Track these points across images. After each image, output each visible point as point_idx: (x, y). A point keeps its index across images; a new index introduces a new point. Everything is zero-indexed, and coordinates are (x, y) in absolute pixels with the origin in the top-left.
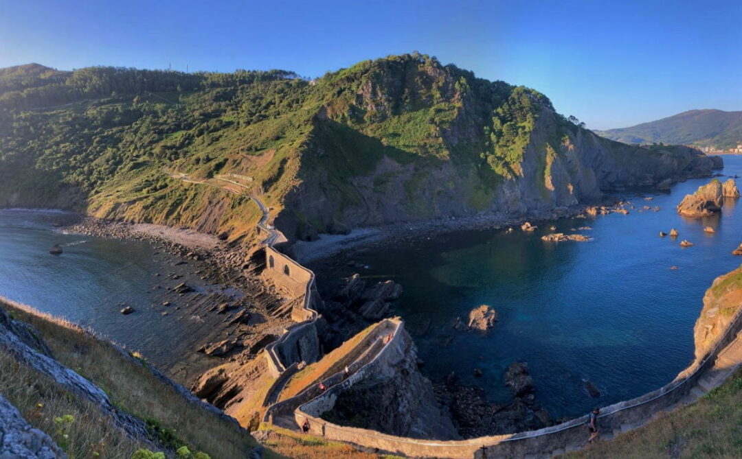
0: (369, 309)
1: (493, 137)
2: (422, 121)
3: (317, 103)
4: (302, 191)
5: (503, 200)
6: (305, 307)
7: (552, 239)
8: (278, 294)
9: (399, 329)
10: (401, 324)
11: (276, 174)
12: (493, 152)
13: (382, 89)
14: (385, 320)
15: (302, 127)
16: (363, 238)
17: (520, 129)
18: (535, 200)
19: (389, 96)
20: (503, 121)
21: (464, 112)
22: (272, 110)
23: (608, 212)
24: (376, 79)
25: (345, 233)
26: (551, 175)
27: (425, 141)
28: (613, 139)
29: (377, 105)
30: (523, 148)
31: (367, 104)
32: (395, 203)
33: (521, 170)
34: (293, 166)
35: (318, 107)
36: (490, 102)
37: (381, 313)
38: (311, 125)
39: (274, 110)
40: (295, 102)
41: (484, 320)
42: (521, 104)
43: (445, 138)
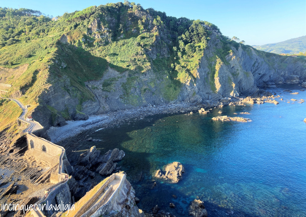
0: (103, 168)
1: (179, 54)
2: (132, 44)
3: (60, 33)
4: (52, 92)
5: (186, 94)
6: (59, 173)
7: (219, 119)
8: (39, 167)
9: (123, 179)
10: (124, 176)
11: (30, 81)
12: (179, 63)
13: (104, 25)
14: (113, 174)
15: (49, 49)
16: (98, 122)
17: (197, 47)
18: (207, 93)
19: (109, 29)
20: (186, 43)
21: (159, 38)
22: (23, 36)
23: (262, 102)
24: (101, 19)
25: (84, 119)
26: (219, 76)
27: (135, 57)
28: (267, 51)
29: (102, 35)
30: (199, 60)
31: (95, 35)
32: (117, 98)
33: (198, 74)
34: (43, 76)
35: (60, 36)
36: (177, 31)
37: (111, 170)
38: (55, 47)
39: (25, 37)
40: (41, 31)
41: (175, 171)
42: (197, 31)
43: (147, 55)
